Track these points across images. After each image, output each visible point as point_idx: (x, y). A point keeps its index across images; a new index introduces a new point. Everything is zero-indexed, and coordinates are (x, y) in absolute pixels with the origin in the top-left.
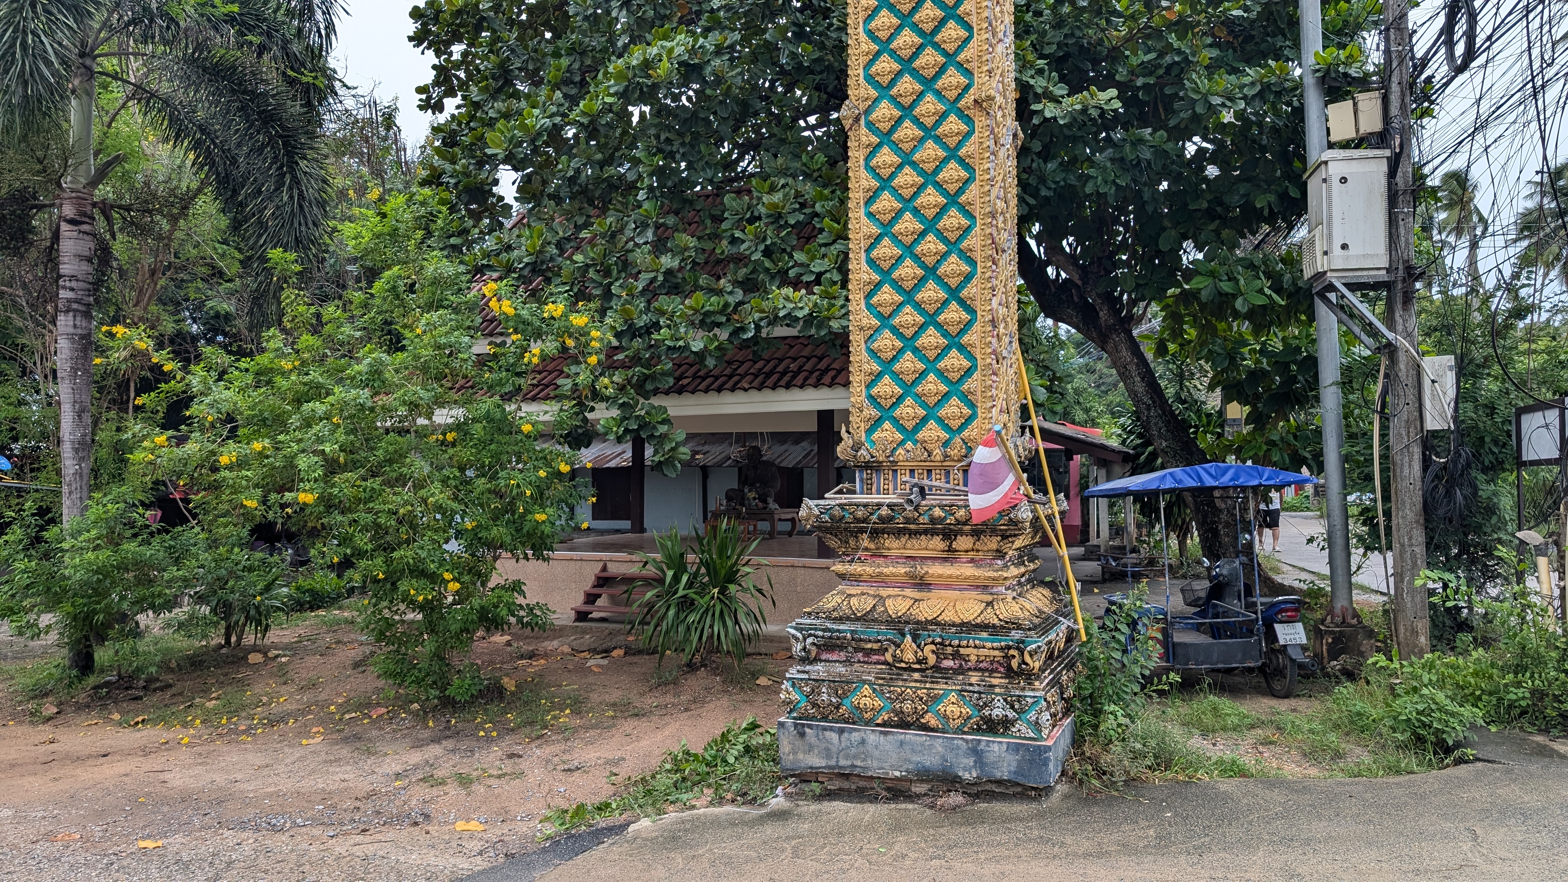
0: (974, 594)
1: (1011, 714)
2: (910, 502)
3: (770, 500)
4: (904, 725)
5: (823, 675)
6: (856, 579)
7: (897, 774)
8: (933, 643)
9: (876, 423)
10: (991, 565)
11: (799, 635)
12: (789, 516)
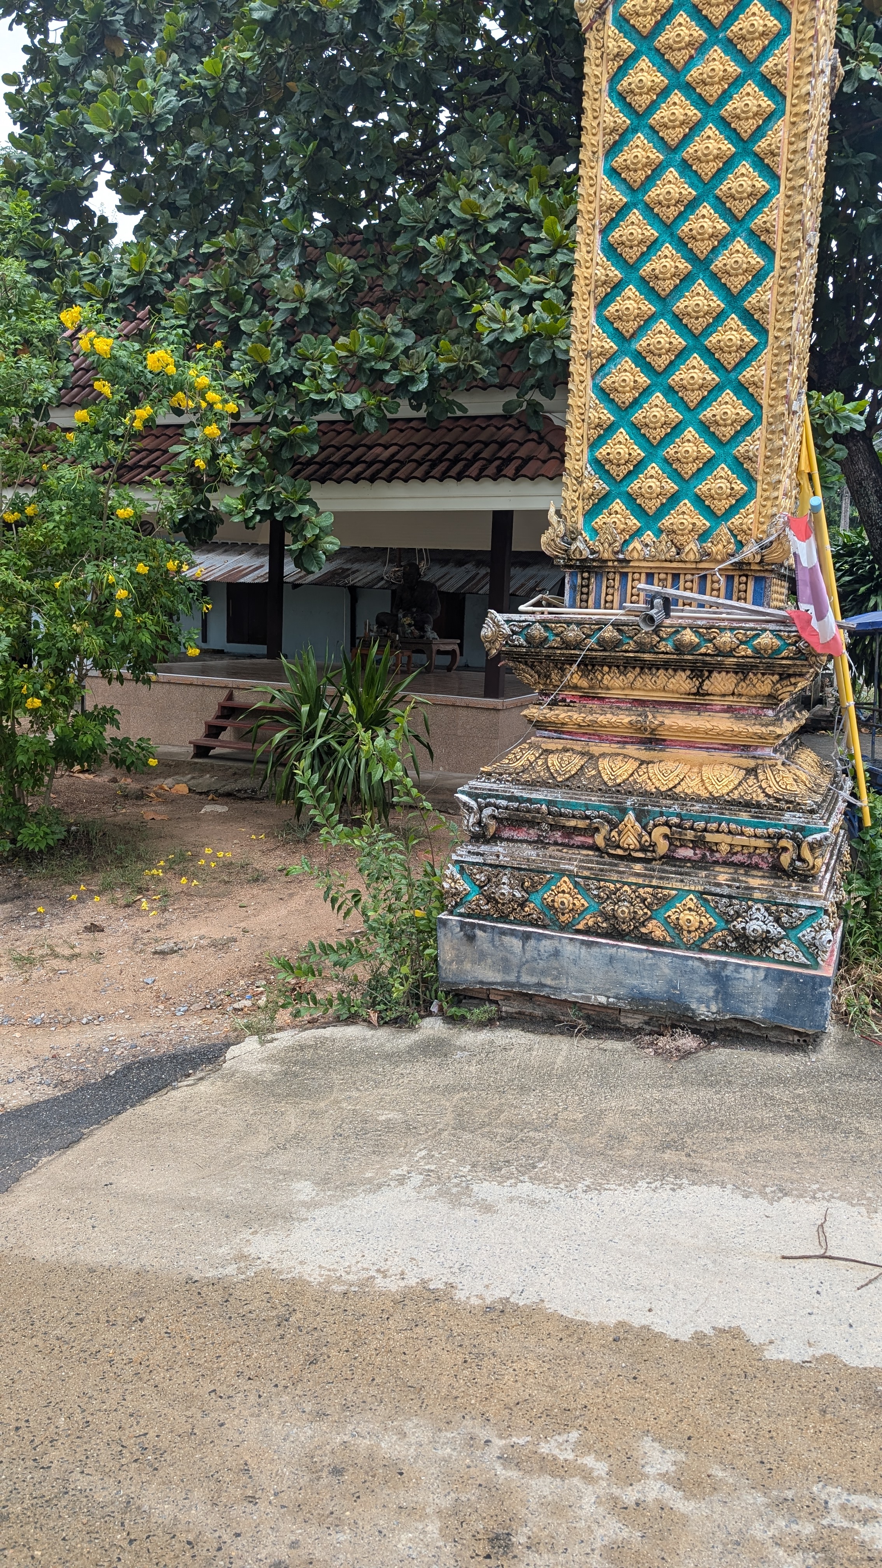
0: (727, 756)
1: (775, 930)
2: (650, 619)
3: (428, 628)
4: (616, 933)
5: (504, 860)
6: (558, 729)
7: (603, 1000)
8: (666, 824)
9: (601, 502)
10: (757, 716)
11: (473, 803)
12: (449, 648)
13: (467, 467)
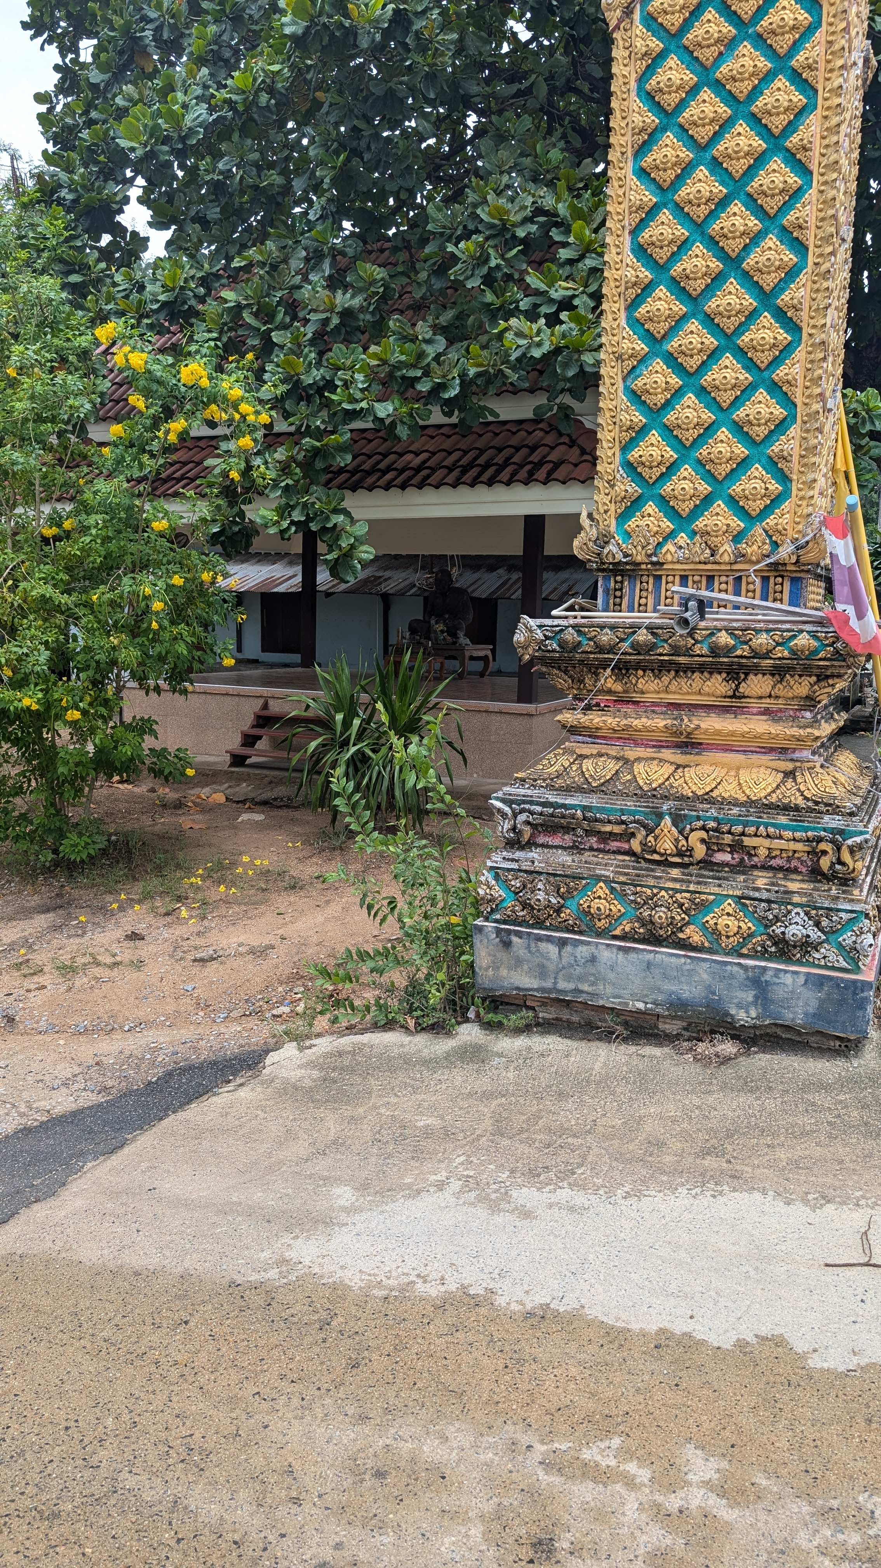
0: (765, 759)
1: (815, 935)
2: (685, 622)
3: (461, 634)
4: (654, 939)
5: (539, 866)
6: (592, 734)
7: (641, 1006)
8: (703, 828)
9: (634, 505)
10: (795, 718)
11: (507, 809)
12: (481, 654)
13: (498, 472)
